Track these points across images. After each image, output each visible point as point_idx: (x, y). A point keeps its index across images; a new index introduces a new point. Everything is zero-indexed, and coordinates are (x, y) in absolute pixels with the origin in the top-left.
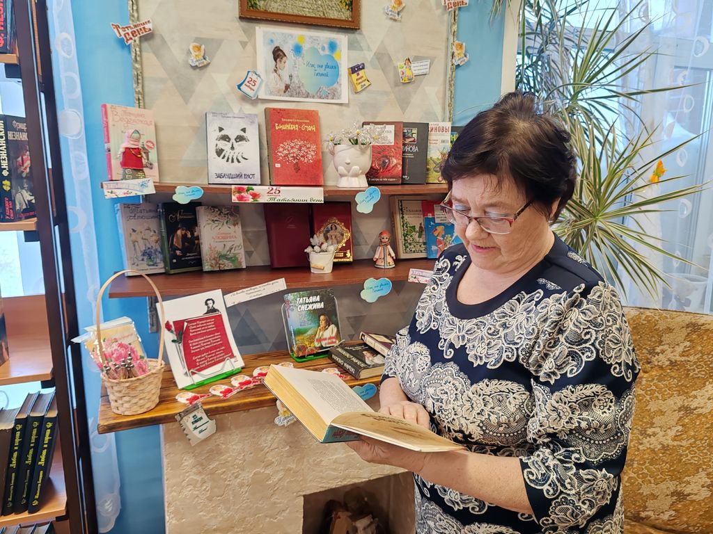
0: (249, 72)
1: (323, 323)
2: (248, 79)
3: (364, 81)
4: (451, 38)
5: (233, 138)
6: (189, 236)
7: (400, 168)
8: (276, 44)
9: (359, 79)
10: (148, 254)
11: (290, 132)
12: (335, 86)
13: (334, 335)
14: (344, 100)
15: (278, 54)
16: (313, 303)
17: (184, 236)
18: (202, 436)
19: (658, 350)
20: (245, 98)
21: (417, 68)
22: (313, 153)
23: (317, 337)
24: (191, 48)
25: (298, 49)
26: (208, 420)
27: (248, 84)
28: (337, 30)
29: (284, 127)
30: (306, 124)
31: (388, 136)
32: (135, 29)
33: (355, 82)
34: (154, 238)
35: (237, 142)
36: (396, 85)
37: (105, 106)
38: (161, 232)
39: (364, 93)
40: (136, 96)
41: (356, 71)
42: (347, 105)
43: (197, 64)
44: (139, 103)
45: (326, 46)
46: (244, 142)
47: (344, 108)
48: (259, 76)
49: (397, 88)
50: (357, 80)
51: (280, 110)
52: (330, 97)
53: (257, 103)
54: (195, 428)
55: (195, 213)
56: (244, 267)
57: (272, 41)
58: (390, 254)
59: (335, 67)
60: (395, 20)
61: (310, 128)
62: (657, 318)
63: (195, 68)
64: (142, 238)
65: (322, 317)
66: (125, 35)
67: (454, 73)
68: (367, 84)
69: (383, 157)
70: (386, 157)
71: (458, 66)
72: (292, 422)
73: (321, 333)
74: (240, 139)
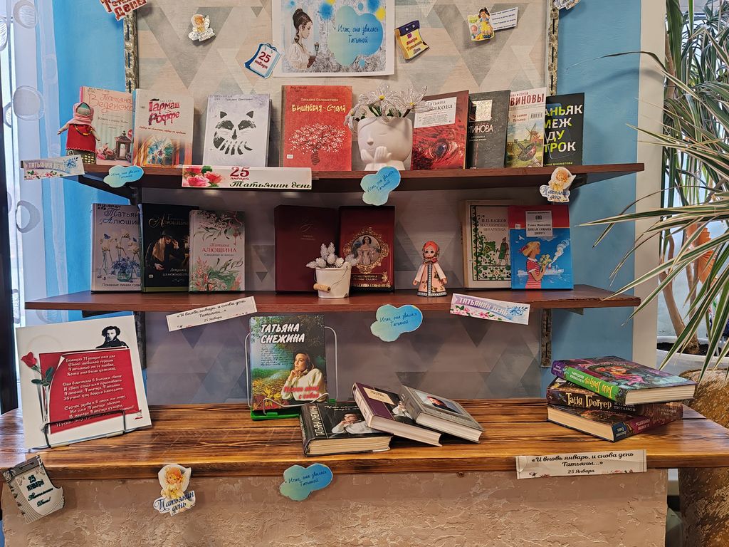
1: (299, 365)
2: (260, 54)
3: (419, 43)
6: (177, 246)
7: (462, 154)
8: (298, 6)
9: (411, 41)
10: (122, 267)
11: (310, 114)
12: (378, 53)
13: (316, 384)
14: (389, 70)
15: (300, 18)
16: (287, 333)
17: (169, 247)
18: (42, 510)
21: (497, 20)
22: (339, 140)
23: (287, 384)
24: (193, 20)
25: (326, 11)
26: (53, 487)
27: (259, 60)
29: (303, 109)
30: (334, 104)
31: (445, 114)
32: (127, 3)
33: (405, 46)
34: (134, 248)
36: (468, 45)
37: (82, 89)
39: (419, 61)
40: (126, 79)
41: (408, 32)
42: (394, 77)
45: (365, 3)
46: (249, 129)
47: (389, 82)
48: (275, 49)
49: (468, 51)
50: (408, 43)
51: (300, 87)
52: (370, 69)
54: (33, 497)
55: (187, 220)
56: (243, 289)
57: (292, 3)
58: (437, 276)
59: (377, 30)
61: (338, 109)
64: (117, 247)
65: (299, 356)
66: (116, 10)
67: (557, 22)
68: (423, 47)
69: (439, 141)
70: (444, 141)
71: (564, 12)
72: (182, 510)
73: (294, 379)
74: (244, 125)
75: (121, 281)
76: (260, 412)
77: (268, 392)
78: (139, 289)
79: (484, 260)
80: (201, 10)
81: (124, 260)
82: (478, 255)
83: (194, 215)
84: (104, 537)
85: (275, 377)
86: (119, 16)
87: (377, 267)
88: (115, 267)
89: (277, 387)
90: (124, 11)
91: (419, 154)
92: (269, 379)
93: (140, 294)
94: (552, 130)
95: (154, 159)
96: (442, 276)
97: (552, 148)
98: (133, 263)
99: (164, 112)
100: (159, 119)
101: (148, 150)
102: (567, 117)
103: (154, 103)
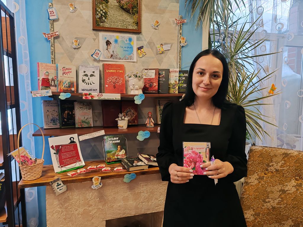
0: (96, 50)
1: (119, 149)
2: (96, 53)
3: (144, 52)
4: (179, 35)
6: (70, 113)
7: (157, 87)
9: (141, 52)
10: (53, 121)
11: (112, 73)
12: (131, 55)
13: (124, 154)
14: (135, 60)
15: (108, 43)
16: (115, 140)
17: (68, 114)
18: (61, 192)
19: (271, 164)
20: (95, 60)
21: (165, 48)
22: (121, 81)
23: (116, 154)
24: (74, 41)
25: (116, 41)
26: (63, 185)
27: (96, 55)
28: (132, 33)
29: (110, 71)
30: (119, 70)
31: (152, 75)
32: (52, 35)
33: (140, 53)
34: (56, 114)
35: (90, 77)
36: (157, 54)
37: (38, 63)
38: (59, 112)
39: (143, 58)
40: (52, 59)
41: (140, 49)
42: (137, 62)
43: (76, 47)
44: (53, 62)
45: (128, 40)
46: (93, 77)
47: (135, 64)
48: (100, 51)
49: (157, 56)
50: (140, 52)
51: (109, 64)
52: (129, 59)
53: (100, 62)
54: (58, 188)
55: (73, 104)
56: (92, 126)
57: (106, 38)
58: (152, 122)
59: (131, 48)
60: (156, 29)
61: (120, 71)
62: (270, 151)
63: (75, 49)
64: (51, 114)
65: (119, 146)
66: (48, 37)
67: (181, 49)
68: (145, 54)
69: (150, 83)
70: (152, 83)
71: (183, 47)
72: (99, 188)
73: (118, 153)
74: (92, 75)
75: (53, 125)
76: (110, 162)
77: (111, 157)
78: (59, 127)
80: (76, 38)
81: (54, 118)
83: (76, 103)
84: (75, 197)
85: (113, 152)
86: (49, 39)
88: (51, 120)
89: (114, 155)
90: (50, 37)
91: (144, 86)
92: (111, 153)
93: (59, 129)
94: (180, 80)
95: (65, 86)
96: (153, 122)
97: (180, 85)
98: (57, 119)
99: (67, 71)
100: (66, 73)
101: (63, 83)
102: (184, 77)
103: (64, 68)
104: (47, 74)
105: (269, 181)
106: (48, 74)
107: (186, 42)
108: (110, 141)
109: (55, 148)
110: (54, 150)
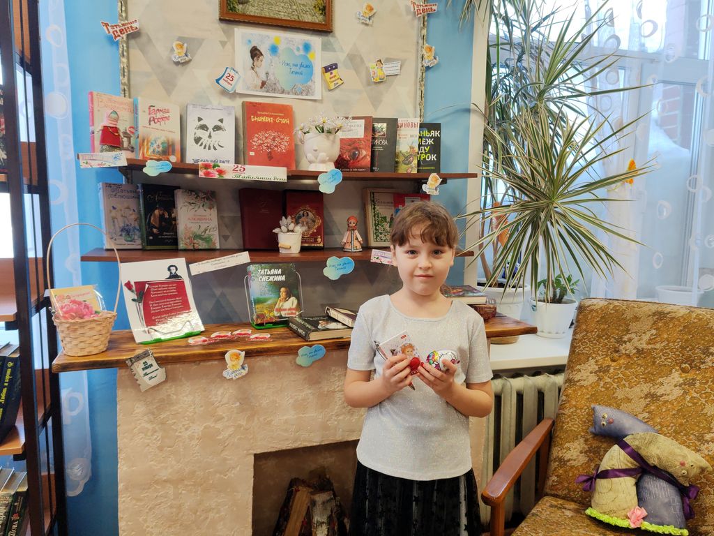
0: (227, 68)
1: (283, 295)
2: (226, 75)
3: (338, 79)
4: (421, 41)
5: (211, 127)
6: (167, 216)
7: (369, 159)
8: (254, 44)
9: (333, 77)
10: (126, 231)
11: (265, 124)
12: (309, 83)
13: (294, 306)
14: (317, 96)
15: (255, 53)
16: (274, 275)
17: (162, 216)
18: (152, 383)
19: (625, 338)
20: (224, 92)
21: (388, 69)
22: (286, 144)
23: (277, 307)
24: (174, 46)
25: (274, 49)
26: (158, 367)
27: (226, 79)
28: (311, 32)
29: (259, 119)
30: (281, 117)
31: (357, 131)
32: (123, 28)
33: (328, 80)
34: (133, 217)
35: (214, 131)
36: (369, 84)
37: (91, 94)
38: (139, 211)
39: (337, 91)
40: (122, 87)
41: (330, 71)
42: (321, 101)
43: (179, 60)
44: (125, 94)
45: (301, 47)
46: (221, 131)
47: (317, 104)
48: (237, 72)
49: (369, 87)
50: (330, 79)
51: (256, 103)
52: (304, 93)
53: (235, 97)
54: (146, 374)
55: (173, 196)
56: (218, 247)
57: (250, 41)
58: (357, 239)
59: (309, 66)
60: (367, 25)
61: (284, 121)
62: (624, 307)
63: (177, 63)
64: (122, 216)
65: (283, 289)
66: (113, 32)
67: (424, 74)
68: (340, 82)
69: (353, 149)
70: (357, 149)
71: (428, 68)
72: (240, 376)
73: (281, 304)
74: (217, 128)
75: (127, 241)
76: (262, 324)
77: (266, 312)
78: (140, 247)
79: (380, 229)
80: (180, 39)
81: (128, 225)
82: (376, 225)
83: (178, 193)
84: (185, 398)
85: (269, 302)
86: (116, 37)
87: (313, 233)
88: (122, 230)
89: (271, 308)
90: (119, 33)
91: (340, 156)
92: (265, 304)
94: (422, 145)
95: (154, 151)
96: (360, 239)
97: (422, 157)
98: (134, 228)
99: (159, 115)
100: (156, 121)
101: (150, 144)
102: (431, 138)
103: (152, 108)
104: (114, 116)
105: (621, 376)
106: (116, 116)
107: (435, 58)
108: (262, 275)
109: (134, 288)
110: (133, 291)
